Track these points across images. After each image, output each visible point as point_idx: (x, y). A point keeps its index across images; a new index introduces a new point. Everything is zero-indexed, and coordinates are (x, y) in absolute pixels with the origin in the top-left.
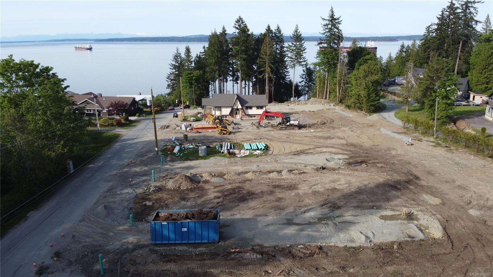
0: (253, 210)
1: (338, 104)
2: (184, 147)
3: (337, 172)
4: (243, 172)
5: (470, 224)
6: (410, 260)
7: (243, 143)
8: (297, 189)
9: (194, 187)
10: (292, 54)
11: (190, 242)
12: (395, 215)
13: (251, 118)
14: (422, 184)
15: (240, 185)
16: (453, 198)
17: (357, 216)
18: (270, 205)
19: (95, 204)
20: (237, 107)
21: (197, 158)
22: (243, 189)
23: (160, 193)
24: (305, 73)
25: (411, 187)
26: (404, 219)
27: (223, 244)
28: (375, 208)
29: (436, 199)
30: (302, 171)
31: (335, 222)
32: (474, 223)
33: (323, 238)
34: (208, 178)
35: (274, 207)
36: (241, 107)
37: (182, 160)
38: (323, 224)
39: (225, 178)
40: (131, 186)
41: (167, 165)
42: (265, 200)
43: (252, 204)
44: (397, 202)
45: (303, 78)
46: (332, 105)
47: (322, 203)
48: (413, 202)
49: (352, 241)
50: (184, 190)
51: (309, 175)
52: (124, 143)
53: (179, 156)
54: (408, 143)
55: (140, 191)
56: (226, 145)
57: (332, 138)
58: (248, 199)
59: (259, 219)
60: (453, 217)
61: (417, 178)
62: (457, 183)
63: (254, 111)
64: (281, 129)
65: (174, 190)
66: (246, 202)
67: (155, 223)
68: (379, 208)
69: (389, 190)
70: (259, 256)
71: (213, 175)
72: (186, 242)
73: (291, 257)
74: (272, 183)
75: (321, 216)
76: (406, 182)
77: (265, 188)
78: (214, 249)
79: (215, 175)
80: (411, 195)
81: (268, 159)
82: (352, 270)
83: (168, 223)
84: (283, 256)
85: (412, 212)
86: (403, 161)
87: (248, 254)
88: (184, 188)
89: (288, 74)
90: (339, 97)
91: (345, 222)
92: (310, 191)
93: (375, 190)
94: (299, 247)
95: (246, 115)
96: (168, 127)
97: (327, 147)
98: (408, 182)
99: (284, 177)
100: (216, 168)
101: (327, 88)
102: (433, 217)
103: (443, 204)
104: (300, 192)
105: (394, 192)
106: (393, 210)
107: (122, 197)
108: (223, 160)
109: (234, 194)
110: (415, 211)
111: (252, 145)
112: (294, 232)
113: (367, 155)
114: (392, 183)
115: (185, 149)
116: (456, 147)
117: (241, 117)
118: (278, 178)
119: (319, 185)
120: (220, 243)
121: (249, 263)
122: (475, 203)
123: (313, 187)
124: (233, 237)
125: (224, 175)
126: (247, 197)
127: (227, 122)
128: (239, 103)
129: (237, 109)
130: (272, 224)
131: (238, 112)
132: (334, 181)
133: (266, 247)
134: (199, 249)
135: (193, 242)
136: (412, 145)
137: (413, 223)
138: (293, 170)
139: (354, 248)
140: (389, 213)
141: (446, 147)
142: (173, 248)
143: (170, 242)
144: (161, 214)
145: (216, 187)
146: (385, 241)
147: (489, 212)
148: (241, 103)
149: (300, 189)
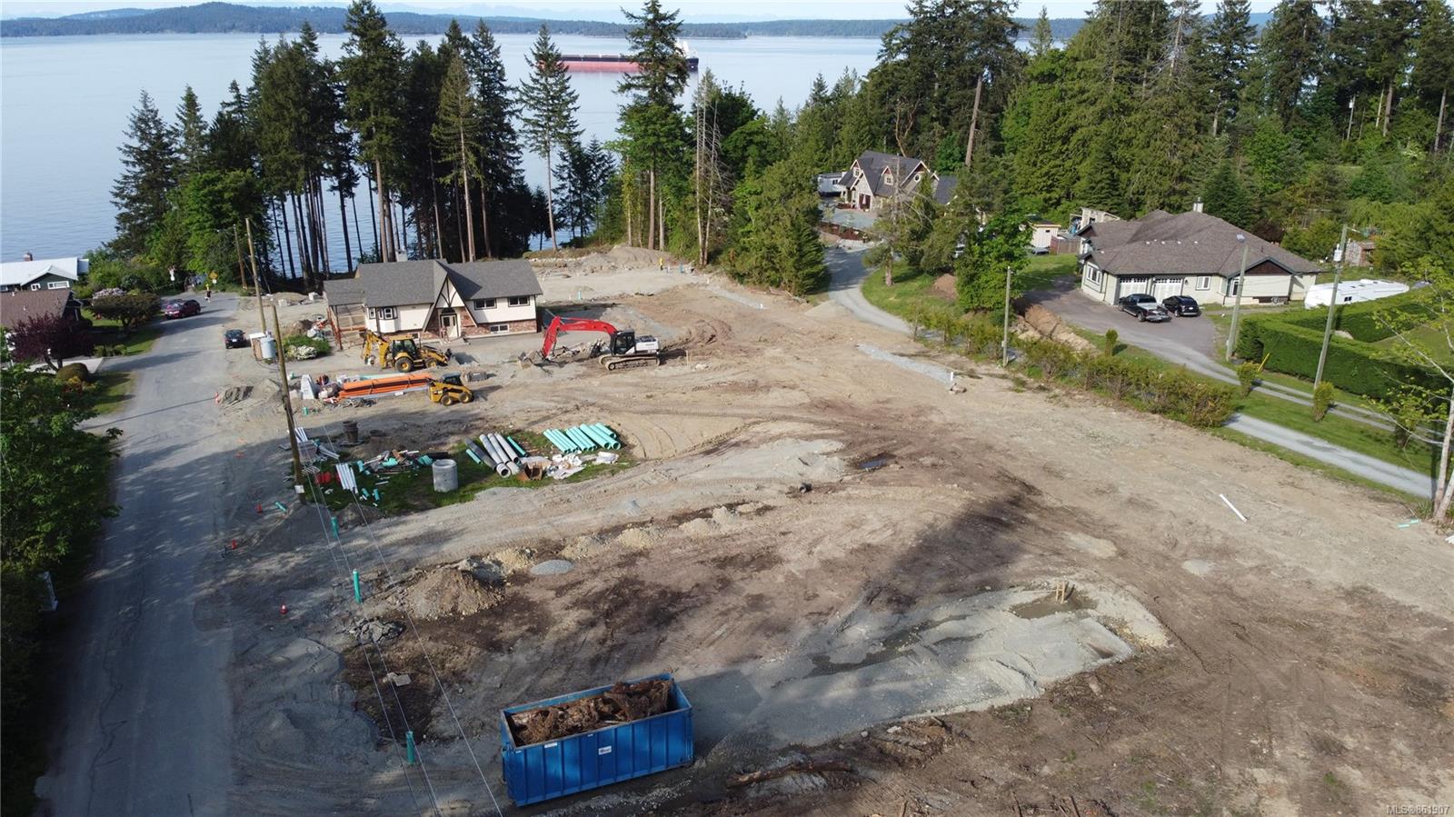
0: (712, 648)
1: (704, 266)
2: (368, 467)
3: (842, 493)
4: (607, 531)
5: (1203, 599)
6: (1146, 717)
7: (536, 429)
8: (779, 560)
9: (498, 602)
10: (536, 112)
11: (620, 779)
12: (1038, 600)
13: (492, 334)
14: (1049, 504)
15: (624, 572)
16: (1133, 535)
17: (964, 617)
18: (746, 623)
19: (236, 713)
20: (450, 304)
21: (437, 500)
22: (642, 583)
23: (408, 640)
24: (566, 163)
25: (1030, 516)
26: (1063, 609)
27: (704, 764)
28: (988, 588)
29: (1102, 542)
30: (760, 505)
31: (927, 643)
32: (1208, 594)
33: (927, 694)
34: (518, 566)
35: (758, 628)
36: (461, 304)
37: (390, 512)
38: (901, 654)
39: (567, 556)
40: (301, 628)
41: (356, 536)
42: (723, 609)
43: (697, 626)
44: (1024, 563)
45: (563, 179)
46: (688, 268)
47: (865, 593)
48: (1056, 558)
49: (995, 690)
50: (472, 619)
51: (784, 515)
52: (146, 470)
53: (371, 498)
54: (955, 389)
55: (338, 642)
56: (496, 445)
57: (767, 388)
58: (676, 613)
59: (746, 669)
60: (1161, 586)
61: (1030, 489)
62: (1125, 492)
63: (500, 312)
64: (612, 367)
65: (443, 621)
66: (674, 625)
67: (525, 751)
68: (996, 586)
69: (990, 532)
70: (819, 780)
71: (528, 551)
72: (610, 781)
73: (896, 765)
74: (707, 552)
75: (883, 633)
76: (1012, 503)
77: (702, 574)
78: (691, 784)
79: (532, 552)
80: (1042, 540)
81: (647, 477)
82: (1046, 770)
83: (562, 743)
84: (872, 767)
85: (1070, 586)
86: (972, 442)
87: (788, 779)
88: (472, 611)
89: (517, 167)
90: (703, 249)
91: (948, 640)
92: (815, 564)
93: (959, 536)
94: (891, 730)
95: (480, 325)
96: (248, 391)
97: (775, 419)
98: (1016, 501)
99: (725, 530)
100: (520, 529)
101: (656, 215)
102: (1122, 591)
103: (1123, 554)
104: (793, 568)
105: (1004, 537)
106: (1029, 588)
107: (304, 673)
108: (524, 498)
109: (626, 603)
110: (1076, 584)
111: (568, 433)
112: (850, 691)
113: (880, 433)
114: (983, 511)
115: (372, 471)
116: (1064, 388)
117: (463, 334)
118: (711, 534)
119: (826, 539)
120: (697, 764)
121: (809, 804)
122: (1186, 543)
123: (816, 550)
124: (717, 740)
125: (560, 547)
126: (671, 609)
127: (433, 355)
128: (453, 290)
129: (450, 310)
130: (788, 680)
131: (451, 318)
132: (854, 525)
133: (814, 749)
134: (654, 793)
135: (628, 777)
136: (965, 391)
137: (1088, 616)
138: (738, 504)
139: (1011, 708)
140: (1023, 597)
141: (1042, 389)
142: (581, 805)
143: (567, 792)
144: (520, 719)
145: (560, 591)
146: (1063, 677)
147: (1224, 562)
148: (459, 290)
149: (788, 561)
